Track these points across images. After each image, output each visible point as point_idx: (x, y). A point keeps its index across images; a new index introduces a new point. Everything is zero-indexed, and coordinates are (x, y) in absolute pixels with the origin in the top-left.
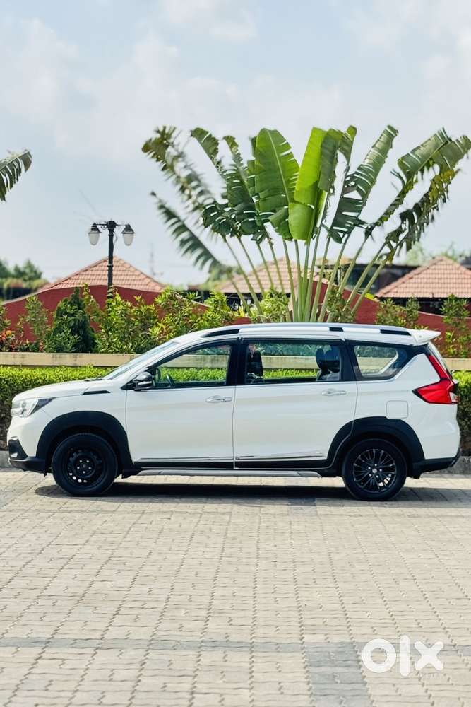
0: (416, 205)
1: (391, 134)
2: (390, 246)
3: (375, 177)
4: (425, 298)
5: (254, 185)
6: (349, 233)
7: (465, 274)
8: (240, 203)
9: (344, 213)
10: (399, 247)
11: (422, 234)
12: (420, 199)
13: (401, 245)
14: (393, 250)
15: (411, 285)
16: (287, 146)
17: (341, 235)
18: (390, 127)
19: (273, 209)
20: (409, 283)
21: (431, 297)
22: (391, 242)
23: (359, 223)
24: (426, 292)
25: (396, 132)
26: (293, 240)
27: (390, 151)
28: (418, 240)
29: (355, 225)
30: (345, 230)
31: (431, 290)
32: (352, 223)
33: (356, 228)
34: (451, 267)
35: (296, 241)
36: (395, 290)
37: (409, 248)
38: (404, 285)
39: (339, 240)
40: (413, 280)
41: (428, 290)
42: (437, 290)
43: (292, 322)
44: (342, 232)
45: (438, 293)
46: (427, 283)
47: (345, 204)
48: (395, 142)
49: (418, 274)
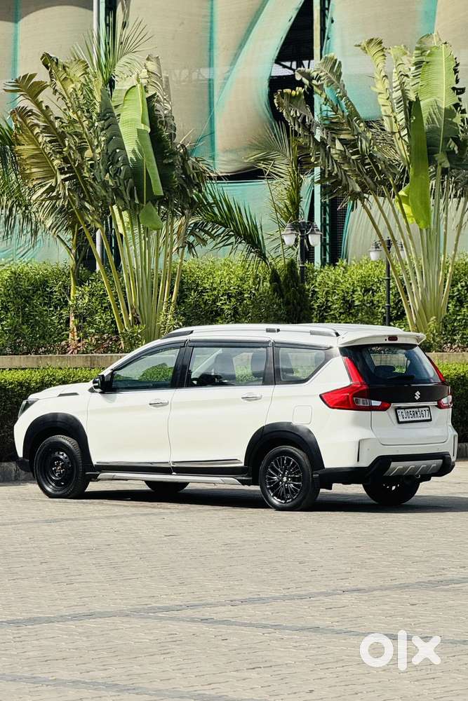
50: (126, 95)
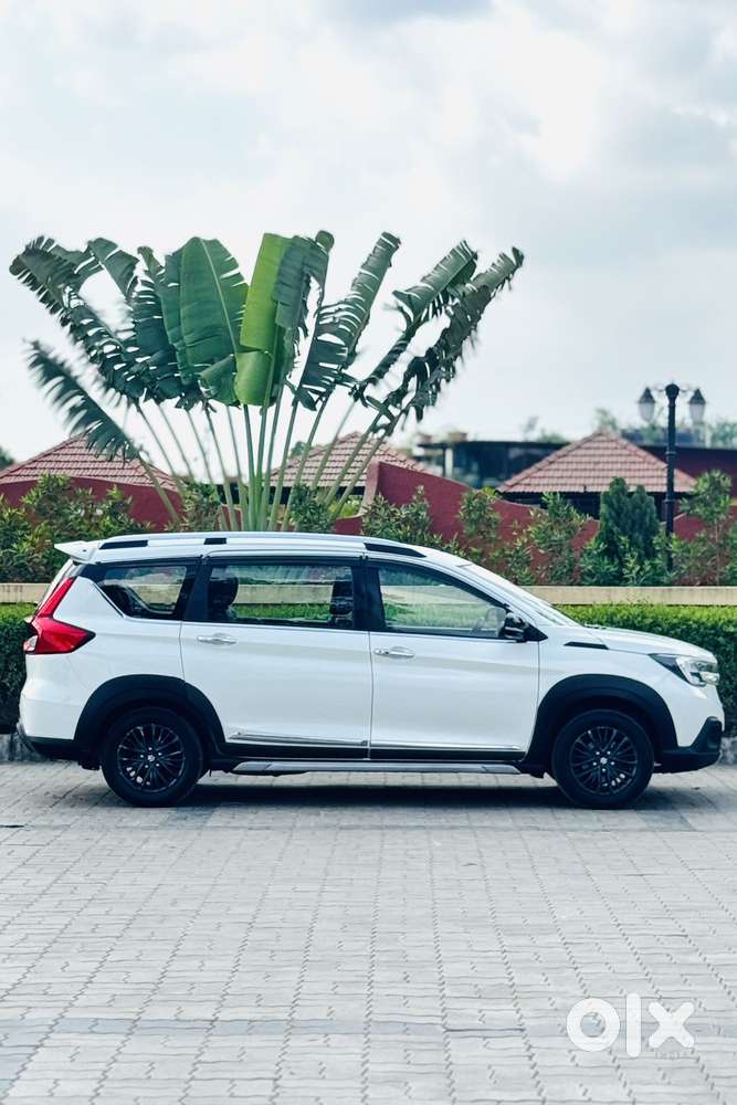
0: (430, 352)
1: (389, 245)
2: (390, 415)
3: (368, 309)
4: (573, 493)
5: (180, 324)
6: (327, 394)
7: (636, 455)
8: (157, 351)
9: (321, 364)
10: (403, 415)
11: (439, 395)
12: (435, 343)
13: (406, 412)
14: (394, 420)
15: (551, 473)
16: (233, 264)
17: (315, 397)
18: (385, 235)
19: (208, 358)
20: (549, 470)
21: (582, 490)
22: (391, 408)
23: (343, 379)
24: (575, 485)
25: (397, 241)
26: (242, 406)
27: (389, 270)
28: (433, 404)
29: (336, 382)
30: (322, 390)
31: (582, 481)
32: (332, 380)
33: (338, 386)
34: (614, 445)
35: (246, 407)
36: (527, 481)
37: (420, 416)
38: (541, 474)
39: (311, 405)
40: (554, 466)
41: (578, 481)
42: (591, 481)
43: (240, 530)
44: (316, 392)
45: (593, 485)
46: (576, 470)
47: (320, 350)
48: (395, 258)
49: (564, 456)
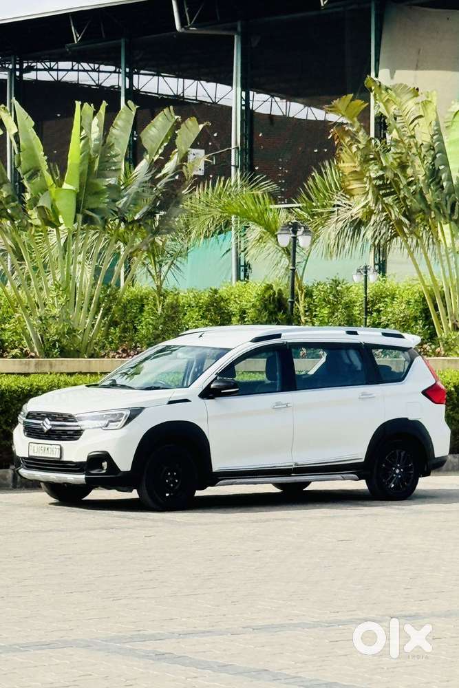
50: (454, 117)
